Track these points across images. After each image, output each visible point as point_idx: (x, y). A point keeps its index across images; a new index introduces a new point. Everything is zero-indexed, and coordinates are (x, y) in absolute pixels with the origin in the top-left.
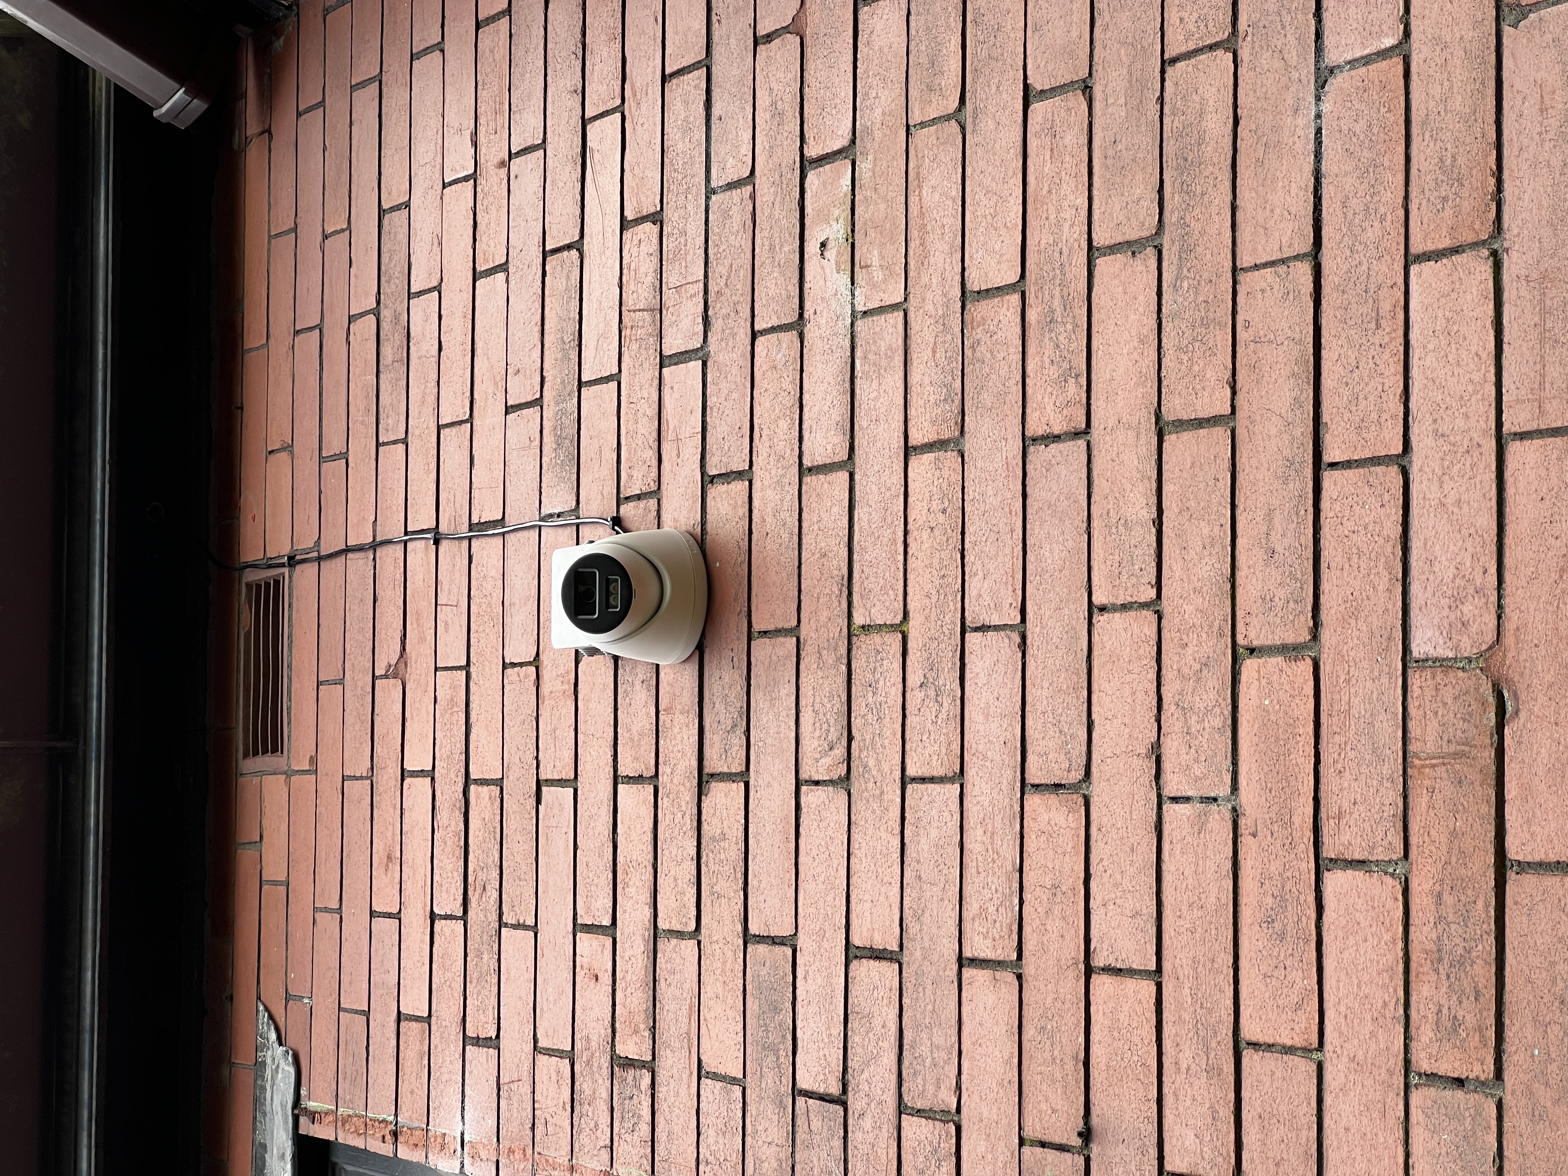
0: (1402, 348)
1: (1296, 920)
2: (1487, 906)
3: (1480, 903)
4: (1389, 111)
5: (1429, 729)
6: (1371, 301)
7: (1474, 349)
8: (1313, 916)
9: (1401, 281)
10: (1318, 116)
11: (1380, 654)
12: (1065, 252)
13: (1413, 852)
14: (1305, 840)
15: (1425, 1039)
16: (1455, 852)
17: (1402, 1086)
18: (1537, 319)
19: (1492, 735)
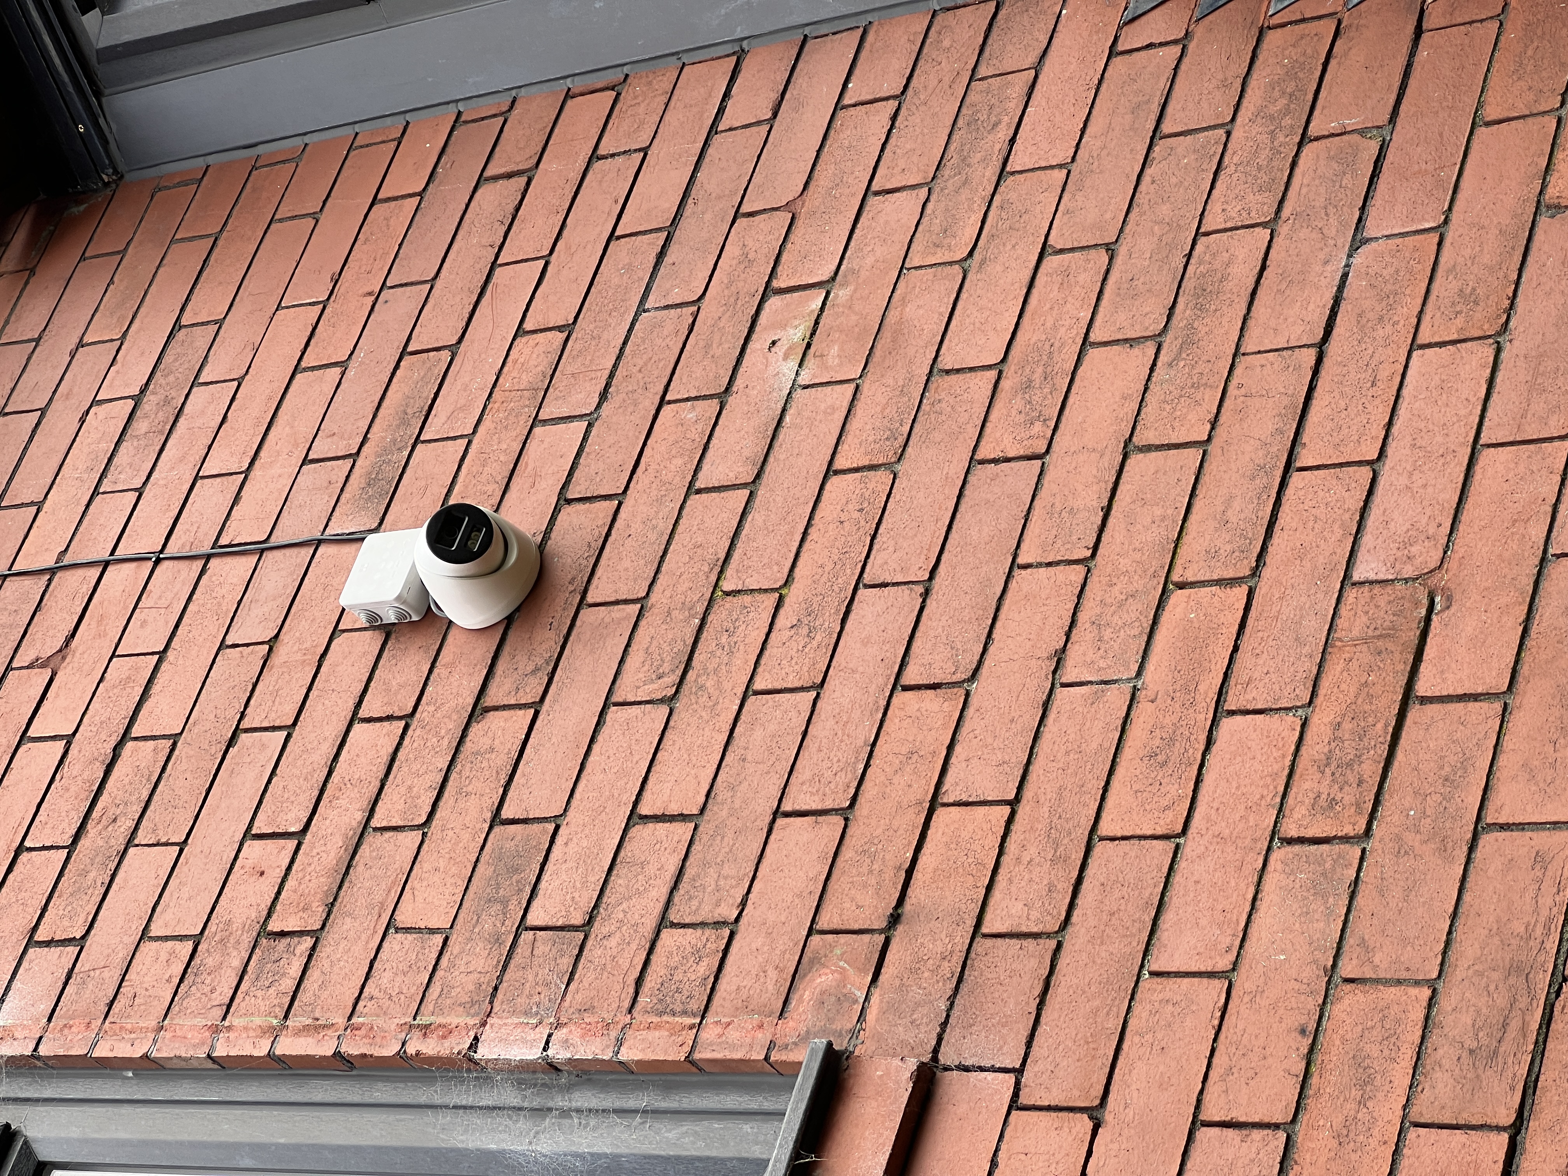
0: (1393, 398)
1: (1182, 751)
2: (1386, 726)
3: (1379, 726)
4: (1419, 263)
5: (1357, 623)
6: (1370, 371)
7: (1464, 397)
8: (1202, 747)
9: (1403, 360)
10: (1348, 265)
11: (1321, 580)
12: (1057, 344)
13: (1319, 701)
14: (1208, 700)
15: (1296, 816)
16: (1363, 695)
17: (1265, 848)
18: (1529, 378)
19: (1419, 623)
